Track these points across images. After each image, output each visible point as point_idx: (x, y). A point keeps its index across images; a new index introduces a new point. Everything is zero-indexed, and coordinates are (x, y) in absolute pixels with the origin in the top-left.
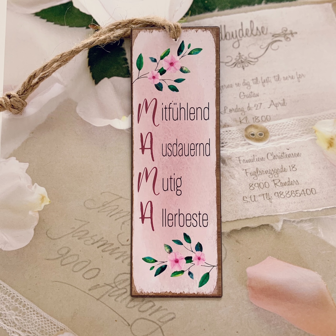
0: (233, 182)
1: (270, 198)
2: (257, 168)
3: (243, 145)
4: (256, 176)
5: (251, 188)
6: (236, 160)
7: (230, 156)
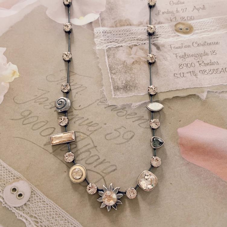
0: (166, 63)
1: (196, 74)
2: (185, 53)
3: (173, 37)
4: (185, 58)
5: (181, 67)
7: (163, 44)
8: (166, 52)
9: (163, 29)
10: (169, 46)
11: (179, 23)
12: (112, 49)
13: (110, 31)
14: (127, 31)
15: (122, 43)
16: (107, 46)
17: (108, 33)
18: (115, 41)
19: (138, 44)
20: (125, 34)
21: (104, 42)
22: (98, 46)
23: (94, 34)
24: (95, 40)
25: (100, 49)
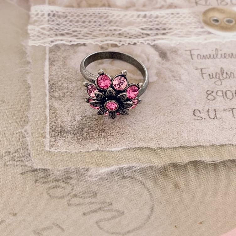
0: (178, 86)
2: (221, 68)
3: (198, 34)
4: (220, 80)
5: (210, 97)
6: (186, 54)
7: (175, 48)
8: (179, 64)
9: (178, 17)
10: (188, 53)
11: (213, 9)
12: (63, 49)
13: (64, 13)
14: (101, 17)
15: (86, 38)
16: (52, 42)
17: (59, 17)
18: (72, 33)
19: (122, 43)
20: (95, 22)
21: (48, 33)
22: (34, 40)
23: (29, 17)
24: (30, 27)
25: (37, 45)
